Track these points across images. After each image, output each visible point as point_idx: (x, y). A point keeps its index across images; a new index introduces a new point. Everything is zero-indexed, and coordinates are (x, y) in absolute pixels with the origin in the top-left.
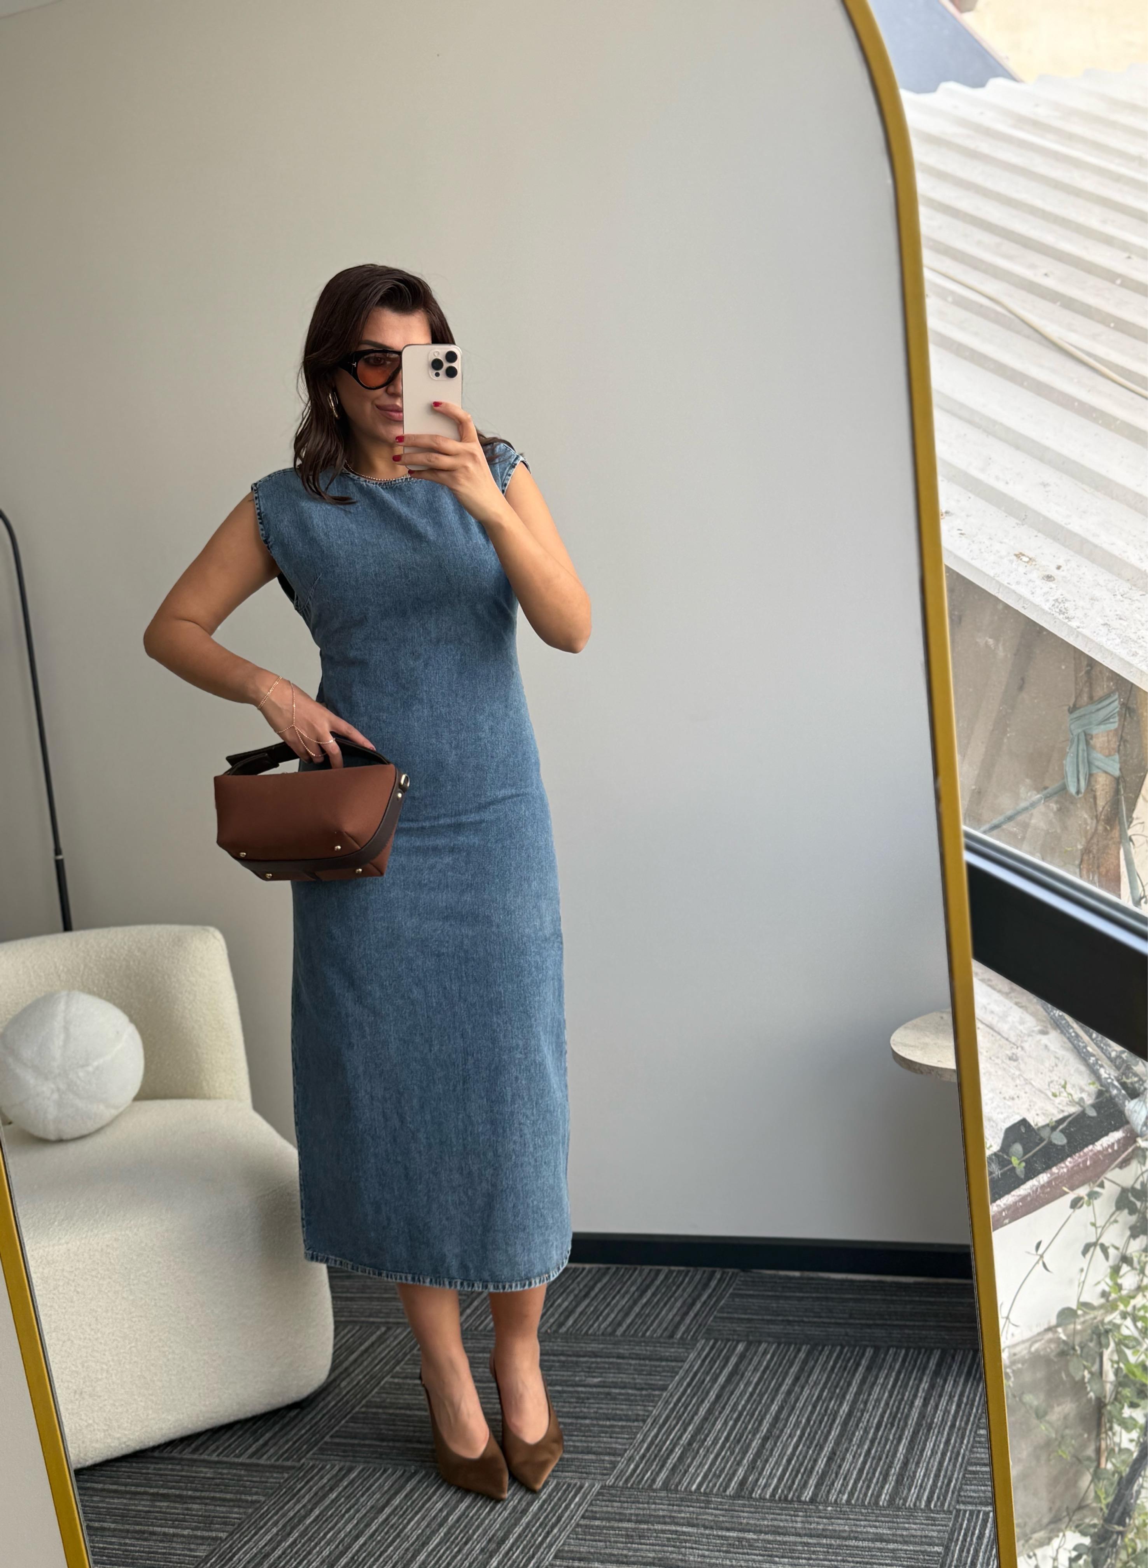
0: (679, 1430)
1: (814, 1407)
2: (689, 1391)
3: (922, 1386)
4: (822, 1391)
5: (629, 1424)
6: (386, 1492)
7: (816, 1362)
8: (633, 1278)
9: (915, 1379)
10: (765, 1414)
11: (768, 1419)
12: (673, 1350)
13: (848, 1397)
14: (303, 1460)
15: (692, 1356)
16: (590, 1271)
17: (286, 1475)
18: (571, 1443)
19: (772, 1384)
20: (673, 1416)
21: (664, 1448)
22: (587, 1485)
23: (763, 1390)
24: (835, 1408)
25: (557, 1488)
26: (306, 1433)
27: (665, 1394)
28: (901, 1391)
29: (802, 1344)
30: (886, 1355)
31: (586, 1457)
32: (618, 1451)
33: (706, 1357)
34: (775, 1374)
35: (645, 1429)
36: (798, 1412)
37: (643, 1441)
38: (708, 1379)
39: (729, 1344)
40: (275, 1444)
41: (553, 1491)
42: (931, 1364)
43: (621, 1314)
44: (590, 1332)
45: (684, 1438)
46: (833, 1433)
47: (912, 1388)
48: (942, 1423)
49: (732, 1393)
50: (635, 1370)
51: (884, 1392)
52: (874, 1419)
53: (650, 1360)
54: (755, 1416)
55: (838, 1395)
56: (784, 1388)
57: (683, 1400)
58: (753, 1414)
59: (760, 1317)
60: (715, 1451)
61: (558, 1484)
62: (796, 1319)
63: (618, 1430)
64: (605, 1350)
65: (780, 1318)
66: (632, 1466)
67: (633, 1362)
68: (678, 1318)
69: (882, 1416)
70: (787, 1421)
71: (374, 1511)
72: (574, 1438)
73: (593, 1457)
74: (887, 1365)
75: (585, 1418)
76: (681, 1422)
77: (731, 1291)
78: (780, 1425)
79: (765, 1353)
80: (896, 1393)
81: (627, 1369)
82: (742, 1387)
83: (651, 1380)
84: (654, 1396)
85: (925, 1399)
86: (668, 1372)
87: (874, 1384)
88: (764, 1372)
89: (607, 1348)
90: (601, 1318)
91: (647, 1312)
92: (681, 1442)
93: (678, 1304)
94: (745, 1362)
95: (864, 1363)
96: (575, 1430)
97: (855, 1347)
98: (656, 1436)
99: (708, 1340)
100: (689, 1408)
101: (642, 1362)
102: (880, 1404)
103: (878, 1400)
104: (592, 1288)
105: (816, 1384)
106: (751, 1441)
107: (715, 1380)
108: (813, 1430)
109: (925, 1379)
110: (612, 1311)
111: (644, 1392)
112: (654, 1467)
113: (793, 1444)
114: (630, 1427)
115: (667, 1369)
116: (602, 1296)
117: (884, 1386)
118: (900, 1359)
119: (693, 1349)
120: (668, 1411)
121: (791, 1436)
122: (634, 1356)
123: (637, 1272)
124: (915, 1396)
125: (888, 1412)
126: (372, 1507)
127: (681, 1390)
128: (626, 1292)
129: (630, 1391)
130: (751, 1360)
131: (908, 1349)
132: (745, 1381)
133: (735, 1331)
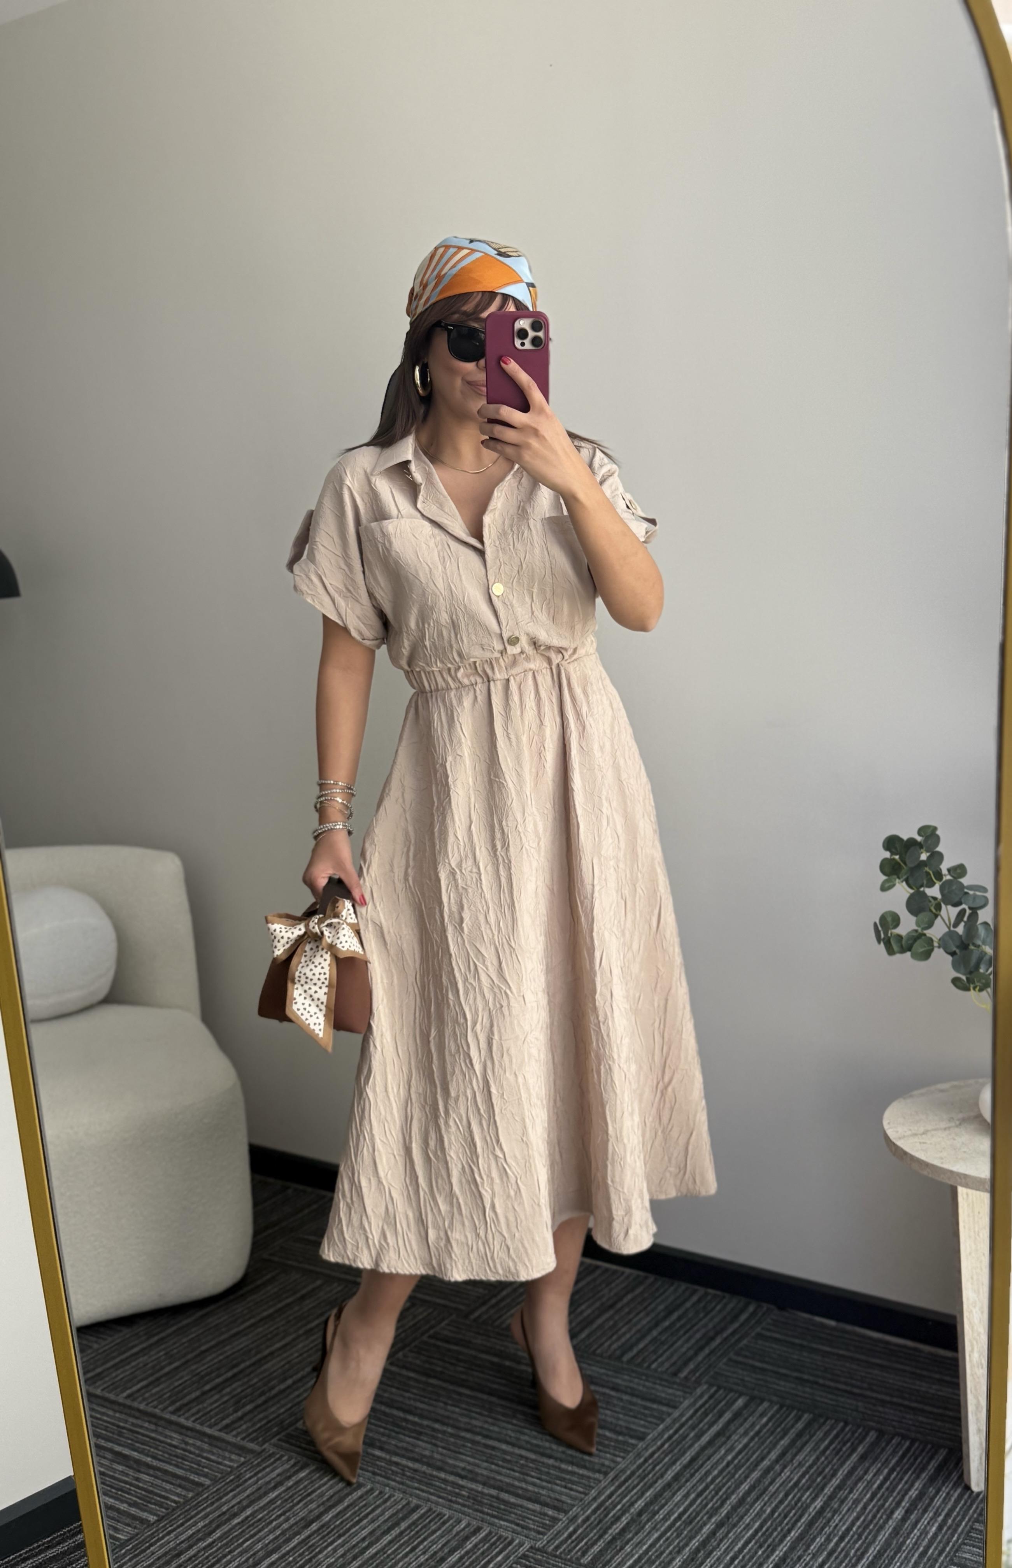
0: (636, 1494)
1: (786, 1495)
2: (666, 1446)
3: (910, 1493)
4: (803, 1476)
5: (590, 1474)
6: (323, 1503)
7: (811, 1437)
8: (667, 1294)
9: (906, 1483)
10: (733, 1493)
11: (734, 1499)
12: (670, 1391)
13: (826, 1491)
14: (266, 1446)
15: (686, 1403)
16: (628, 1277)
17: (242, 1459)
18: (524, 1485)
19: (755, 1457)
20: (637, 1474)
21: (611, 1514)
22: (517, 1541)
23: (743, 1461)
24: (808, 1501)
25: (484, 1540)
26: (283, 1413)
27: (640, 1446)
28: (886, 1494)
29: (804, 1412)
30: (887, 1445)
31: (530, 1505)
32: (565, 1507)
33: (701, 1407)
34: (763, 1443)
35: (603, 1484)
36: (766, 1499)
37: (595, 1499)
38: (692, 1435)
39: (731, 1394)
40: (251, 1420)
41: (481, 1541)
42: (930, 1467)
43: (638, 1336)
44: (599, 1351)
45: (636, 1506)
46: (792, 1534)
47: (898, 1494)
48: (913, 1547)
49: (709, 1458)
50: (623, 1408)
51: (867, 1492)
52: (844, 1524)
53: (644, 1398)
54: (720, 1493)
55: (818, 1485)
56: (766, 1463)
57: (656, 1456)
58: (720, 1489)
59: (775, 1369)
60: (663, 1529)
61: (490, 1533)
62: (811, 1378)
63: (576, 1479)
64: (604, 1377)
65: (795, 1374)
66: (571, 1529)
67: (626, 1397)
68: (691, 1352)
69: (853, 1524)
70: (752, 1505)
71: (303, 1523)
72: (529, 1479)
73: (537, 1507)
74: (883, 1457)
75: (550, 1457)
76: (642, 1484)
77: (758, 1330)
78: (741, 1510)
79: (762, 1415)
80: (879, 1496)
81: (615, 1406)
82: (723, 1452)
83: (634, 1423)
84: (629, 1444)
85: (907, 1512)
86: (655, 1417)
87: (860, 1479)
88: (752, 1439)
89: (607, 1375)
90: (615, 1337)
91: (663, 1338)
92: (632, 1510)
93: (698, 1336)
94: (737, 1423)
95: (861, 1449)
96: (532, 1469)
97: (859, 1427)
98: (610, 1496)
99: (711, 1385)
100: (658, 1468)
101: (635, 1400)
102: (856, 1507)
103: (856, 1502)
104: (621, 1299)
105: (800, 1465)
106: (705, 1524)
107: (698, 1437)
108: (774, 1526)
109: (917, 1485)
110: (630, 1329)
111: (621, 1438)
112: (592, 1535)
113: (745, 1539)
114: (589, 1478)
115: (656, 1414)
116: (627, 1310)
117: (870, 1483)
118: (900, 1453)
119: (691, 1393)
120: (635, 1466)
121: (748, 1527)
122: (629, 1390)
123: (672, 1288)
124: (898, 1504)
125: (862, 1519)
126: (302, 1519)
127: (659, 1443)
128: (653, 1310)
129: (608, 1434)
130: (746, 1420)
131: (913, 1441)
132: (728, 1446)
133: (742, 1380)
